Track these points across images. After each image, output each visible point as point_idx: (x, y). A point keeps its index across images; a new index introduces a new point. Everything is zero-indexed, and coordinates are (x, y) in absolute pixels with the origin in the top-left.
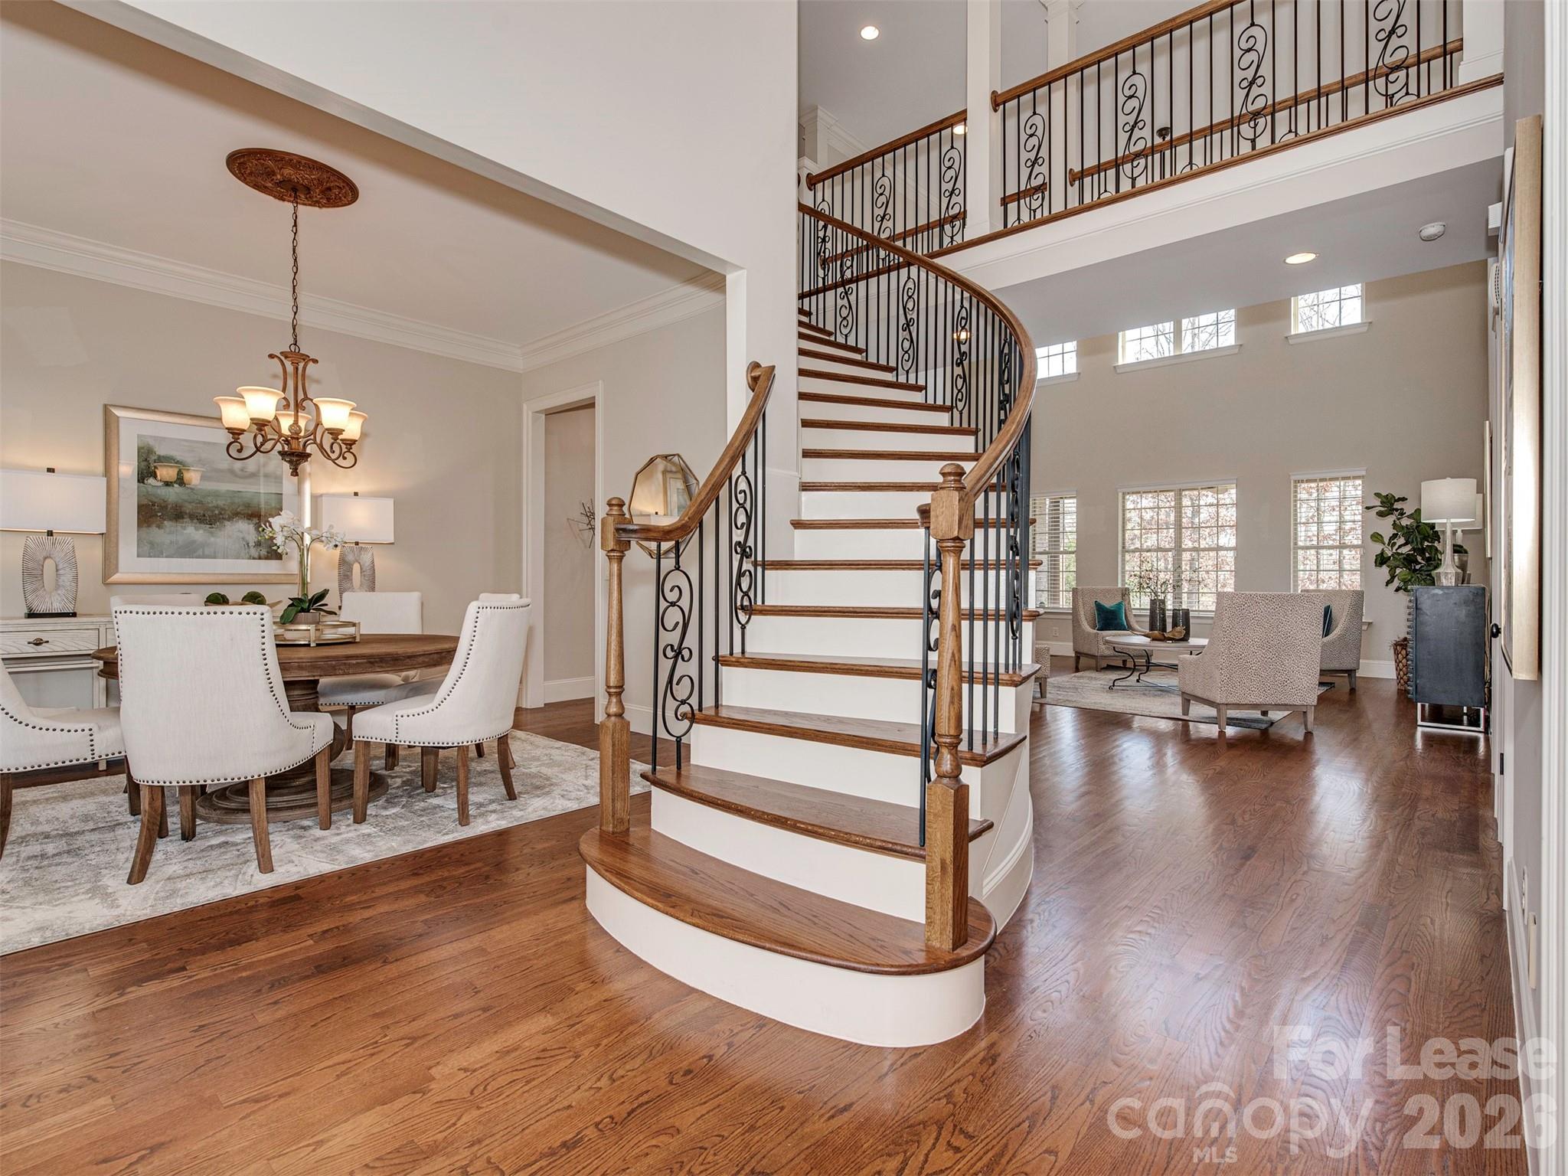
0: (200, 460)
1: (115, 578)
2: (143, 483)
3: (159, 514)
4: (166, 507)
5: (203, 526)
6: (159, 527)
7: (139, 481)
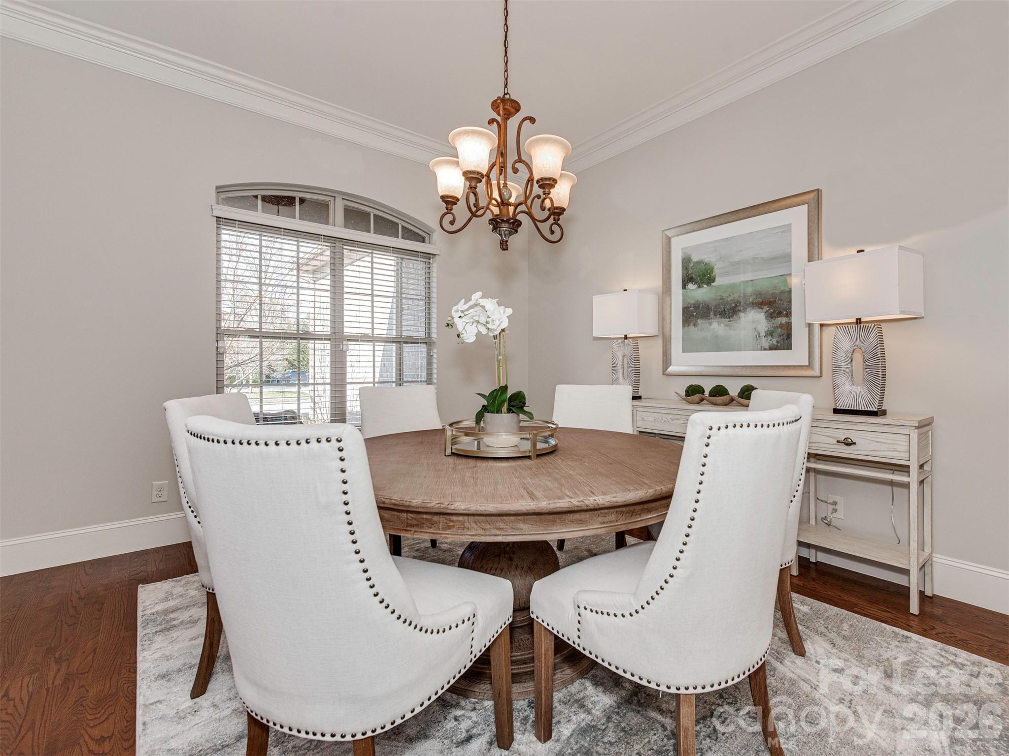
0: (721, 258)
1: (671, 369)
2: (685, 288)
3: (695, 314)
4: (698, 307)
5: (723, 320)
6: (695, 325)
7: (683, 288)
